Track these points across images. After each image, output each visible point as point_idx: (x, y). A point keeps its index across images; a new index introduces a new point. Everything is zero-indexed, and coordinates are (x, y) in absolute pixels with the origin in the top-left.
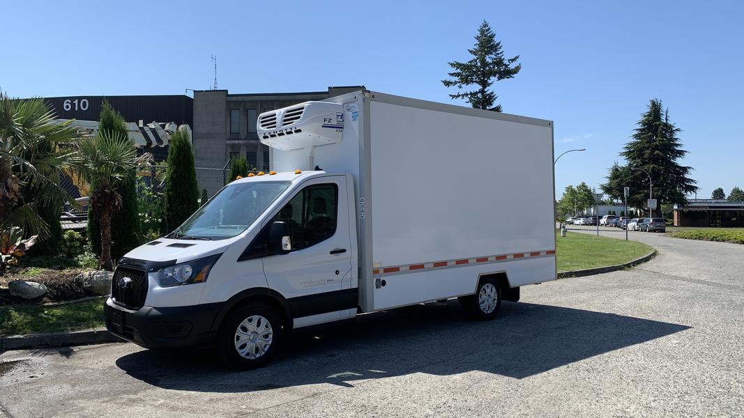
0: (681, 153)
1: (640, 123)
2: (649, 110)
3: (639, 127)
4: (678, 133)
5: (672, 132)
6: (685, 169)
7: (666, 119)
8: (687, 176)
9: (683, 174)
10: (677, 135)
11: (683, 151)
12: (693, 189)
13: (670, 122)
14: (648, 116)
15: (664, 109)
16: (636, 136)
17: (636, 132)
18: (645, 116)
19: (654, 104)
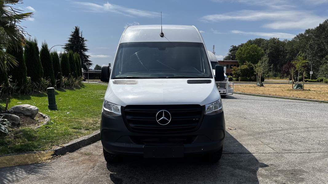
0: (86, 50)
1: (71, 35)
2: (74, 30)
3: (71, 37)
4: (85, 41)
5: (84, 41)
6: (87, 56)
7: (82, 36)
8: (89, 59)
9: (87, 58)
10: (85, 42)
11: (87, 49)
12: (91, 64)
13: (83, 37)
14: (74, 33)
15: (80, 31)
16: (69, 41)
17: (69, 39)
18: (73, 33)
19: (76, 28)
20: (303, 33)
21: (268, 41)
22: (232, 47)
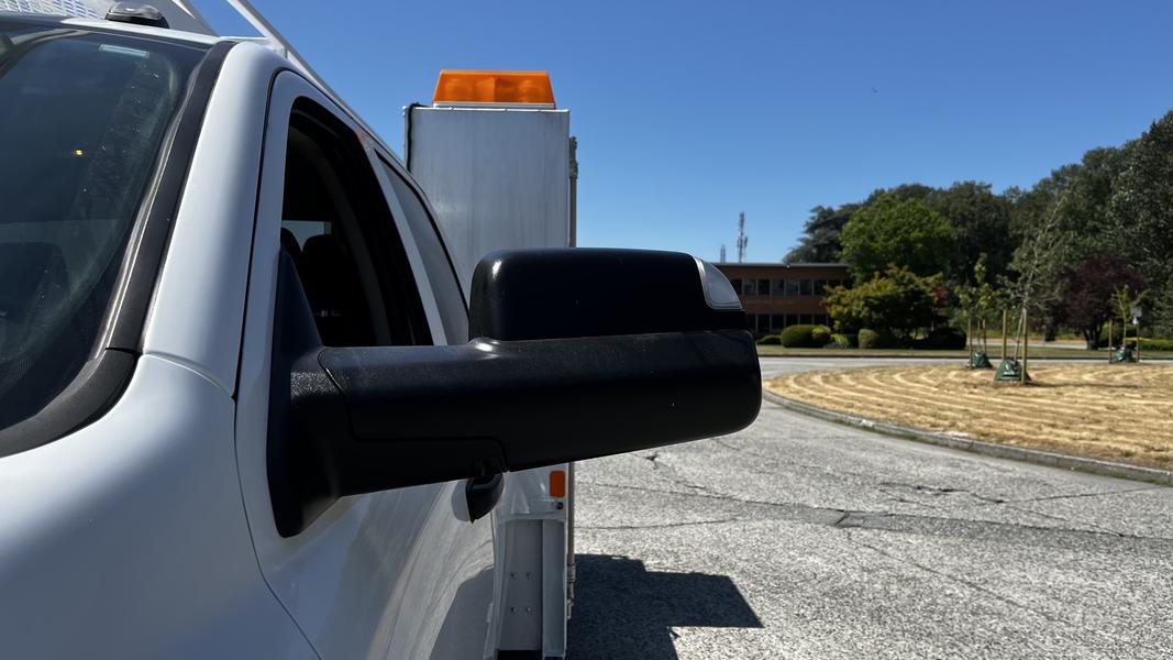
20: (1080, 163)
22: (815, 214)
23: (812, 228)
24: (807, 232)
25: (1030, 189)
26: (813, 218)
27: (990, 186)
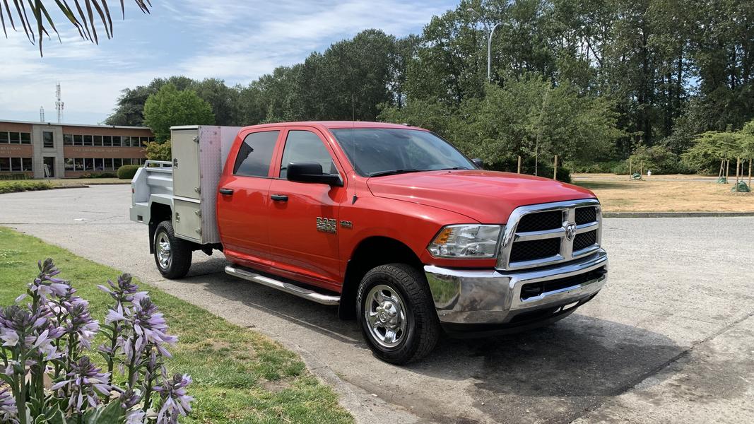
20: (272, 74)
21: (200, 85)
22: (125, 94)
23: (123, 102)
24: (119, 105)
25: (247, 87)
26: (123, 96)
27: (223, 81)
